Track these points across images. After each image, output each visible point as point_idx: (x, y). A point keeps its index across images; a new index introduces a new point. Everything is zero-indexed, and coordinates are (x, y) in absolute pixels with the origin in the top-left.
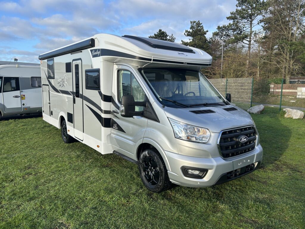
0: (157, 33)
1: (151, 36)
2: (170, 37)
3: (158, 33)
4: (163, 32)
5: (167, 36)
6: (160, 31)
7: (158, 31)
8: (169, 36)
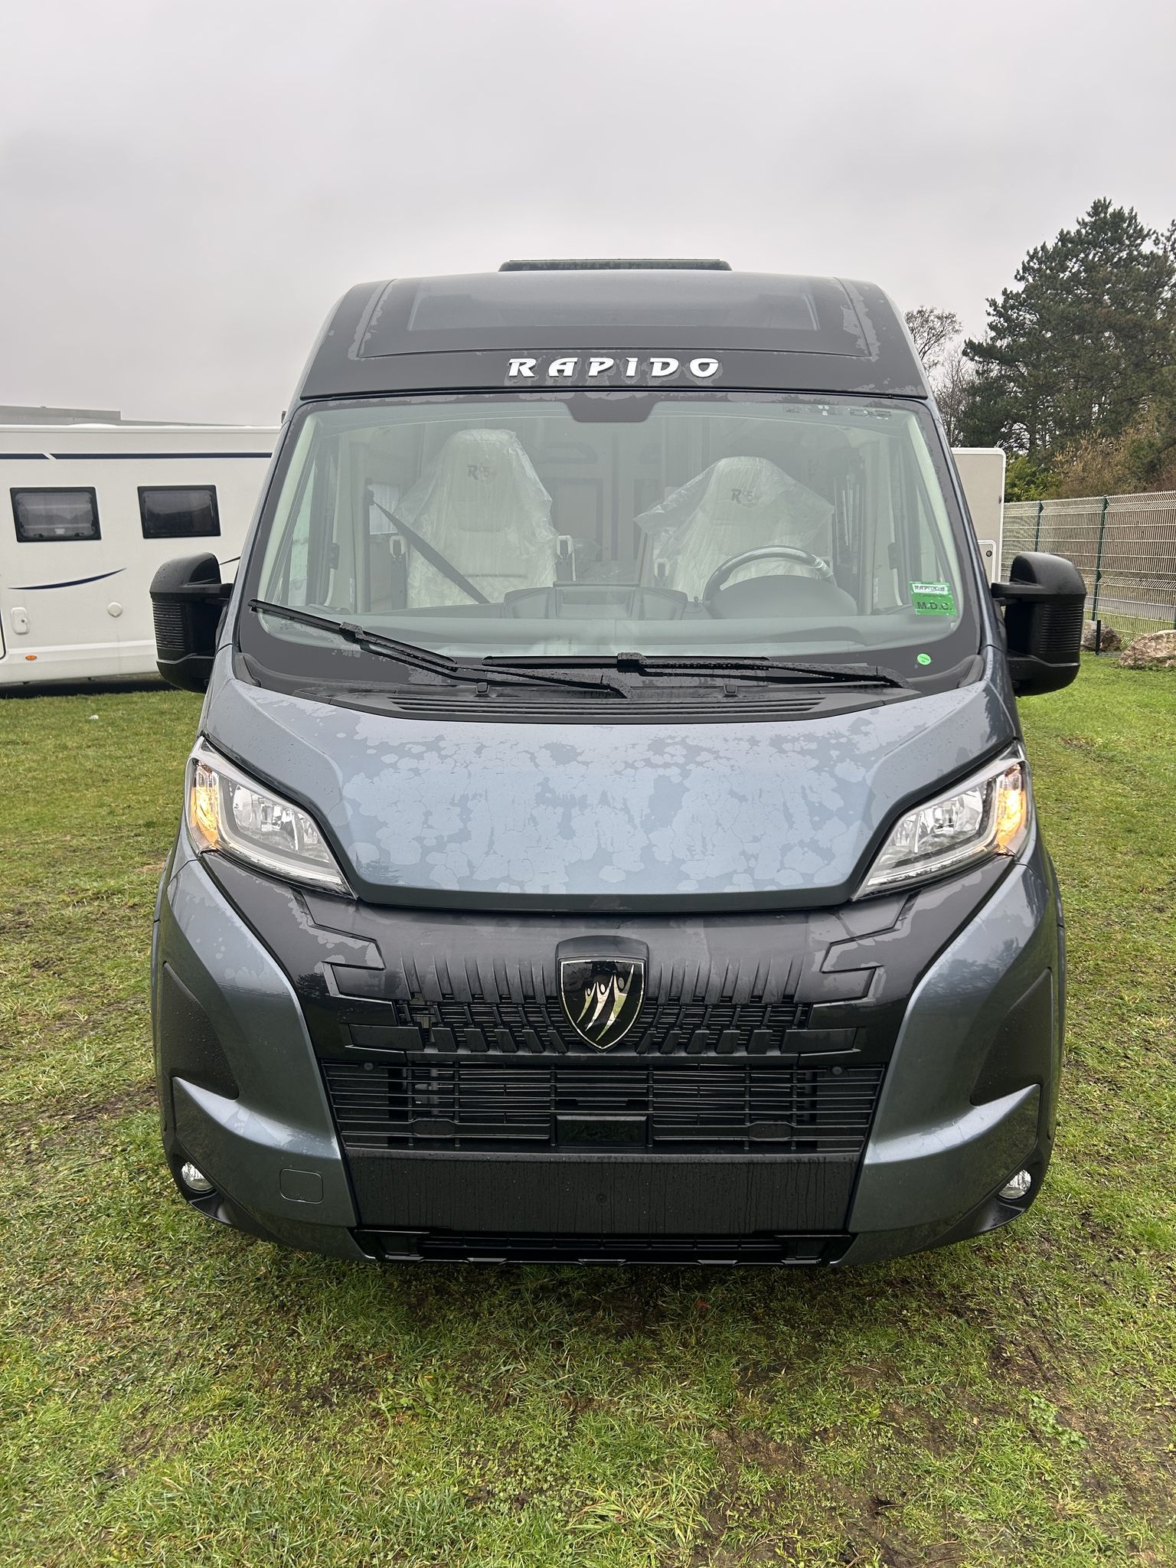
0: (1073, 228)
1: (1043, 248)
2: (1156, 242)
3: (1084, 224)
4: (1119, 216)
5: (1141, 235)
6: (1099, 207)
7: (1083, 212)
8: (1154, 237)
